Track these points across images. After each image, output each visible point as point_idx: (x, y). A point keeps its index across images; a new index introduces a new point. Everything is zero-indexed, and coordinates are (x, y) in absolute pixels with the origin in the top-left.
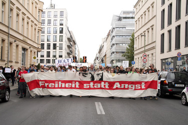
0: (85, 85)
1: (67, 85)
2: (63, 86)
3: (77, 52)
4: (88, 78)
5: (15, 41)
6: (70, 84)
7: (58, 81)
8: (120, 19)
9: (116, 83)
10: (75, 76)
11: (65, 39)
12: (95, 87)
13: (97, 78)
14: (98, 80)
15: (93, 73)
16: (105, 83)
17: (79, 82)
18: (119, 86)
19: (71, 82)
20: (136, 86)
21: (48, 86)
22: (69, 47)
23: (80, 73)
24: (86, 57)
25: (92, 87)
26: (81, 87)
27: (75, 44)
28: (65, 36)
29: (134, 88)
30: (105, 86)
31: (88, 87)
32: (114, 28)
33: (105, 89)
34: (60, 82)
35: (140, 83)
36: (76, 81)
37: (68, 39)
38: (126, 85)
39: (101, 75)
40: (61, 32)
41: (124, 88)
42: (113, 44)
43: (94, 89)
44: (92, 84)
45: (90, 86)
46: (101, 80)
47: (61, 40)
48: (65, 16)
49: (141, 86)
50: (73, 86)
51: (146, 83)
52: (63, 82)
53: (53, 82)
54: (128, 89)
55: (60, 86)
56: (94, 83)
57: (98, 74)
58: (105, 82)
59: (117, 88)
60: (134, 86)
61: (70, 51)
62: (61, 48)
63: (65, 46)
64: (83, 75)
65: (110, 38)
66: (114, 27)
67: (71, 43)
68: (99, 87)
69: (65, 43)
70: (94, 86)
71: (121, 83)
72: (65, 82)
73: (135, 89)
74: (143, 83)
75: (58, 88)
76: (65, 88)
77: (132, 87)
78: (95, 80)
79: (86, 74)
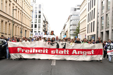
0: (52, 51)
1: (39, 51)
2: (36, 52)
3: (49, 29)
4: (55, 46)
6: (42, 50)
7: (33, 48)
9: (74, 50)
10: (45, 45)
11: (42, 21)
12: (60, 53)
14: (62, 48)
17: (48, 49)
18: (76, 53)
20: (88, 52)
22: (44, 26)
23: (49, 43)
24: (53, 31)
25: (57, 53)
26: (49, 53)
28: (42, 19)
30: (66, 52)
32: (71, 16)
33: (67, 54)
35: (90, 50)
36: (46, 49)
37: (44, 21)
38: (81, 52)
39: (64, 44)
40: (40, 17)
43: (59, 54)
44: (57, 51)
45: (56, 52)
46: (64, 48)
47: (39, 22)
49: (91, 53)
50: (44, 52)
51: (95, 50)
52: (36, 49)
53: (29, 49)
54: (82, 55)
55: (34, 52)
56: (59, 50)
57: (62, 44)
58: (66, 50)
59: (74, 54)
60: (86, 52)
64: (51, 44)
67: (45, 23)
68: (62, 53)
69: (42, 24)
70: (58, 52)
71: (77, 50)
73: (87, 55)
74: (93, 51)
76: (38, 53)
77: (85, 53)
78: (60, 48)
79: (53, 43)
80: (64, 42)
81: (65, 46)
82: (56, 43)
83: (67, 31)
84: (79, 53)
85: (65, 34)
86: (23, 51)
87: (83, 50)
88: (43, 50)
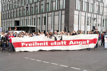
0: (51, 43)
1: (40, 44)
2: (38, 45)
6: (42, 43)
9: (71, 41)
14: (59, 40)
15: (55, 36)
16: (64, 42)
17: (48, 42)
18: (73, 43)
19: (43, 42)
20: (83, 42)
21: (28, 45)
26: (49, 45)
29: (82, 43)
30: (64, 43)
31: (53, 44)
33: (64, 45)
34: (36, 43)
35: (86, 40)
36: (46, 42)
38: (77, 42)
41: (76, 44)
44: (55, 43)
46: (61, 40)
49: (87, 42)
50: (45, 45)
51: (89, 40)
54: (78, 44)
55: (36, 45)
56: (57, 42)
59: (71, 45)
60: (82, 42)
68: (60, 44)
70: (57, 44)
71: (74, 41)
72: (39, 42)
75: (35, 46)
77: (81, 43)
79: (51, 37)
82: (54, 36)
84: (75, 43)
86: (26, 45)
87: (79, 40)
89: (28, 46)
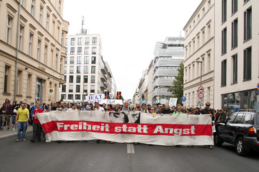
0: (116, 128)
1: (94, 127)
3: (113, 87)
4: (120, 120)
5: (26, 69)
6: (99, 127)
8: (165, 46)
9: (158, 127)
11: (98, 70)
12: (129, 131)
13: (132, 120)
14: (134, 122)
16: (143, 127)
18: (161, 131)
20: (184, 130)
22: (103, 80)
23: (110, 113)
24: (120, 93)
26: (112, 131)
27: (111, 77)
28: (98, 66)
30: (142, 130)
31: (120, 131)
32: (157, 58)
33: (142, 133)
35: (189, 126)
36: (105, 123)
37: (102, 70)
39: (138, 116)
40: (94, 62)
41: (169, 134)
42: (157, 77)
43: (128, 133)
44: (125, 127)
45: (122, 129)
46: (138, 122)
47: (93, 72)
48: (98, 43)
49: (190, 131)
50: (102, 129)
51: (197, 126)
52: (89, 123)
54: (173, 134)
56: (128, 126)
57: (134, 115)
58: (142, 125)
59: (159, 133)
60: (181, 130)
61: (104, 85)
62: (93, 81)
63: (97, 79)
64: (115, 116)
65: (152, 69)
66: (158, 56)
67: (106, 75)
69: (98, 76)
70: (127, 129)
71: (164, 126)
73: (183, 135)
74: (193, 127)
76: (92, 131)
77: (178, 131)
78: (130, 122)
79: (118, 114)
80: (137, 112)
81: (139, 118)
82: (123, 113)
83: (147, 90)
85: (143, 97)
86: (66, 129)
87: (174, 126)
88: (100, 125)
89: (69, 129)
